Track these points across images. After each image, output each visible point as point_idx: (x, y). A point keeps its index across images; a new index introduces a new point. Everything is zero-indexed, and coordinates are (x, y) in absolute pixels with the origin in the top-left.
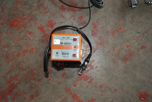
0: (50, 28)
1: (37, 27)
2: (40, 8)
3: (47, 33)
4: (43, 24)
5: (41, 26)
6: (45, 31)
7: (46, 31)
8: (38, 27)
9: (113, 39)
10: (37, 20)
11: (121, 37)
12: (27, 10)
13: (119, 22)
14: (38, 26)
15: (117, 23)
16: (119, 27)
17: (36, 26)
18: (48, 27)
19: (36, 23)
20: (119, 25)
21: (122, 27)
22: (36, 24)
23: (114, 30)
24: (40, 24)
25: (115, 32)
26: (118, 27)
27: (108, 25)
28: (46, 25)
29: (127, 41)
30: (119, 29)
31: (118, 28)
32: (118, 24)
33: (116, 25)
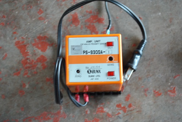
0: (40, 51)
1: (15, 41)
2: (31, 7)
3: (31, 59)
4: (29, 39)
5: (23, 42)
6: (27, 52)
7: (29, 54)
8: (17, 42)
9: (152, 107)
10: (20, 28)
11: (169, 107)
12: (6, 3)
13: (175, 77)
14: (17, 40)
15: (170, 78)
16: (172, 87)
17: (14, 38)
18: (36, 47)
19: (15, 33)
20: (172, 84)
21: (177, 88)
22: (15, 35)
23: (159, 91)
24: (22, 38)
25: (160, 94)
26: (169, 86)
27: (151, 76)
28: (33, 43)
29: (180, 118)
30: (170, 91)
31: (169, 89)
32: (170, 81)
33: (167, 81)
